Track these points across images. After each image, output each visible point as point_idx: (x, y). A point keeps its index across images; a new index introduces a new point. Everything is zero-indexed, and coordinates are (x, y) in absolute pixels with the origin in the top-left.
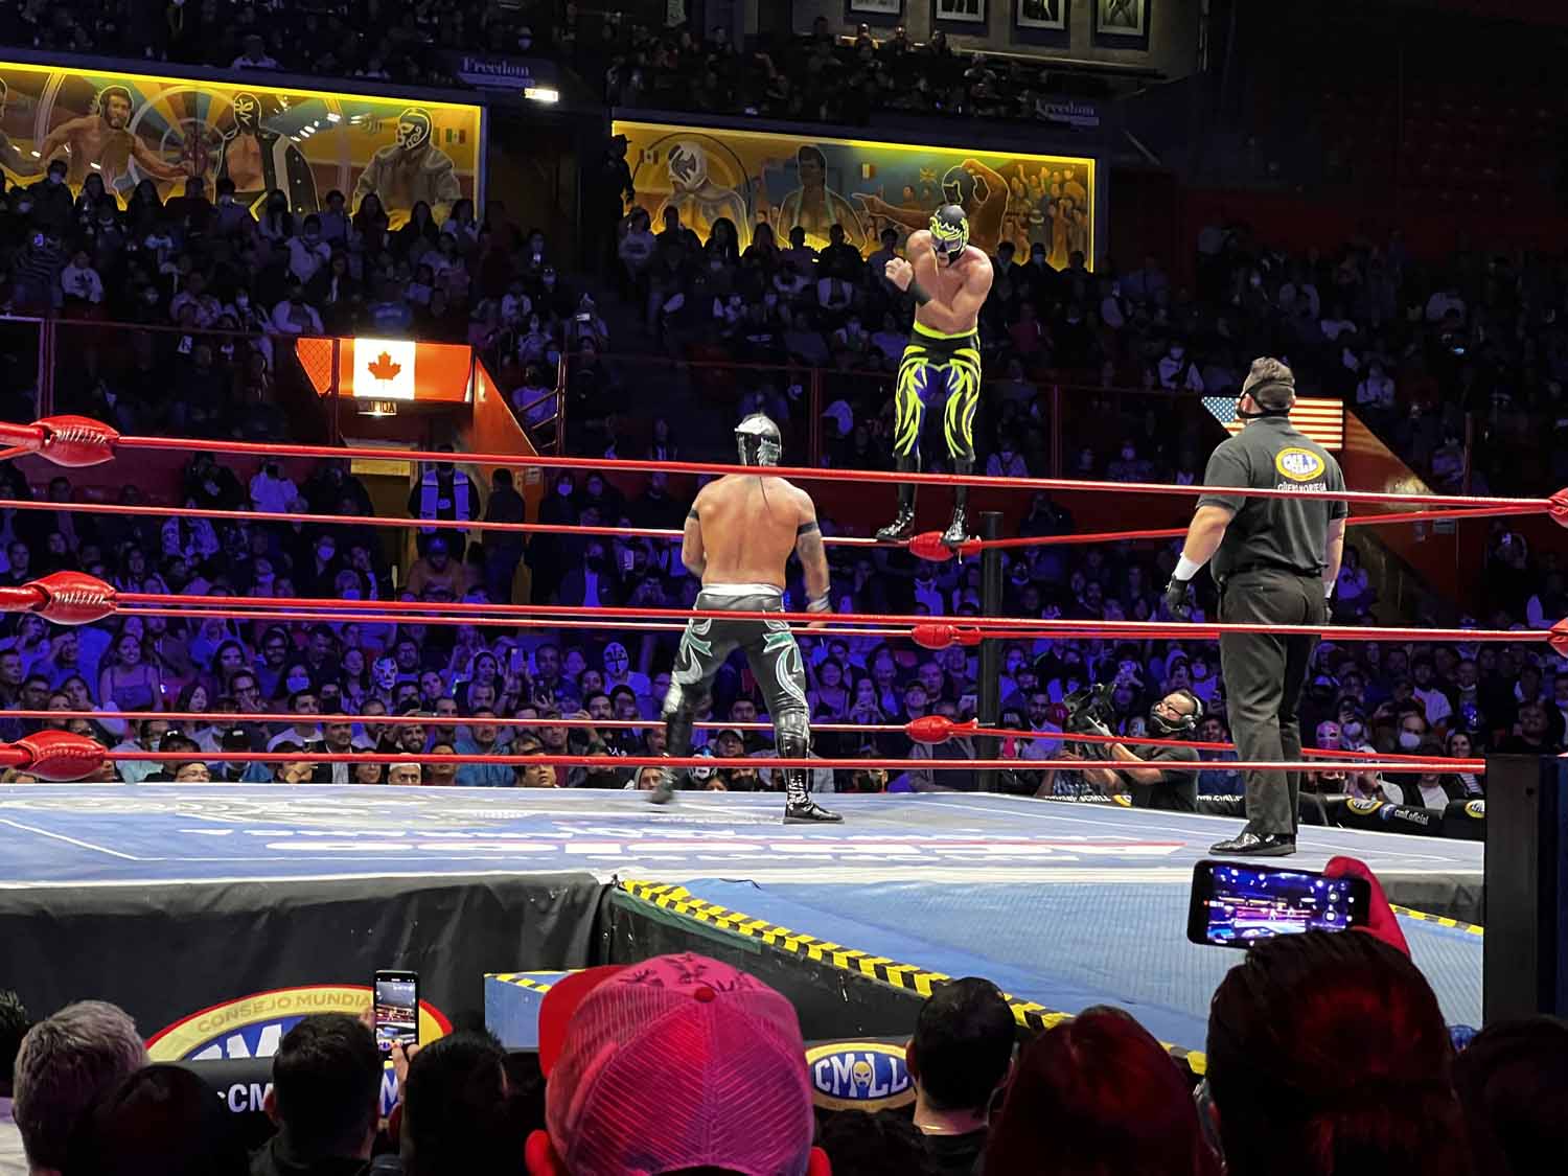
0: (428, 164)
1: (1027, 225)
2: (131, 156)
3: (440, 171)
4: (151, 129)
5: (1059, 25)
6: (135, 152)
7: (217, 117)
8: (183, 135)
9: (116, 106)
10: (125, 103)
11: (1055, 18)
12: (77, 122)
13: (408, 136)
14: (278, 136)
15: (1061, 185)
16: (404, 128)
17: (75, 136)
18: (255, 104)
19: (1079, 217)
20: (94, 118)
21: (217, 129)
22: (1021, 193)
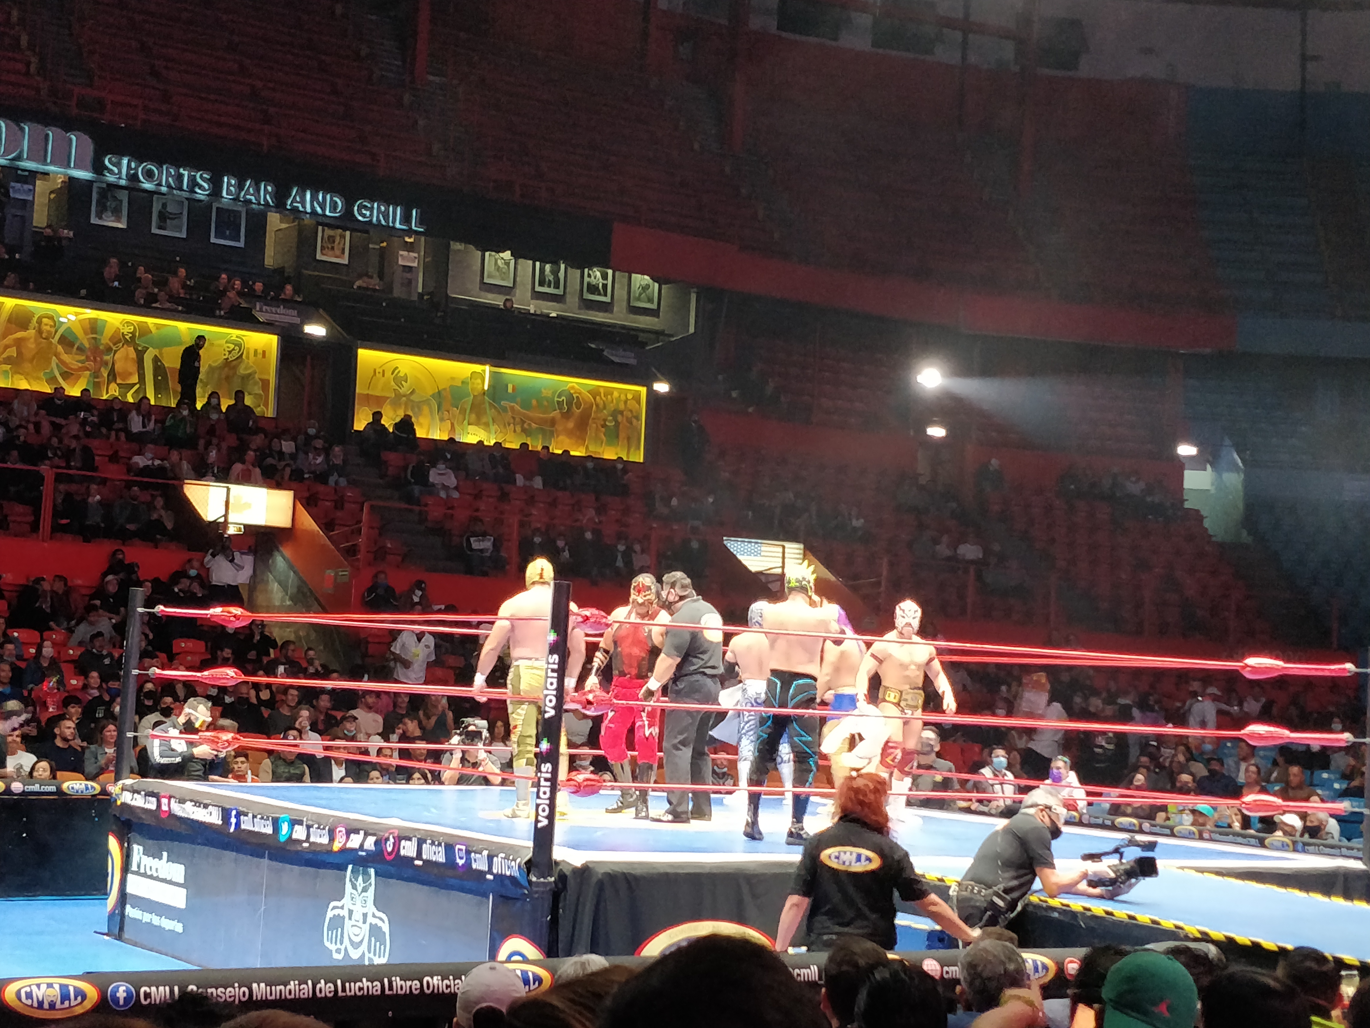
0: (242, 371)
1: (604, 426)
2: (54, 358)
3: (250, 375)
4: (67, 341)
5: (607, 299)
6: (57, 355)
7: (110, 335)
8: (87, 345)
9: (46, 325)
10: (52, 324)
11: (606, 295)
12: (20, 334)
13: (230, 352)
14: (148, 348)
15: (626, 402)
16: (228, 347)
17: (19, 343)
18: (135, 327)
19: (634, 421)
20: (31, 332)
21: (109, 342)
22: (601, 406)
